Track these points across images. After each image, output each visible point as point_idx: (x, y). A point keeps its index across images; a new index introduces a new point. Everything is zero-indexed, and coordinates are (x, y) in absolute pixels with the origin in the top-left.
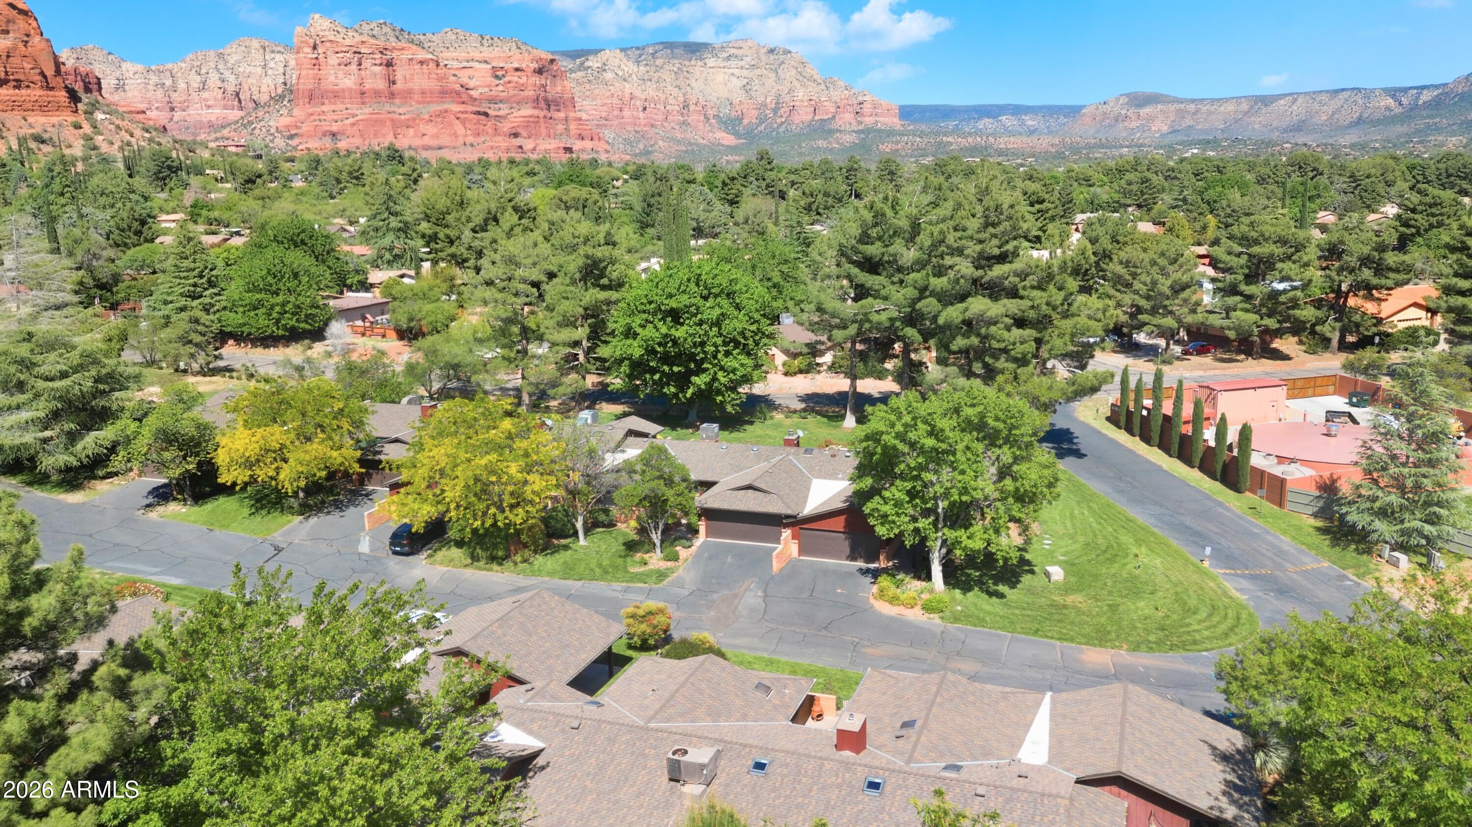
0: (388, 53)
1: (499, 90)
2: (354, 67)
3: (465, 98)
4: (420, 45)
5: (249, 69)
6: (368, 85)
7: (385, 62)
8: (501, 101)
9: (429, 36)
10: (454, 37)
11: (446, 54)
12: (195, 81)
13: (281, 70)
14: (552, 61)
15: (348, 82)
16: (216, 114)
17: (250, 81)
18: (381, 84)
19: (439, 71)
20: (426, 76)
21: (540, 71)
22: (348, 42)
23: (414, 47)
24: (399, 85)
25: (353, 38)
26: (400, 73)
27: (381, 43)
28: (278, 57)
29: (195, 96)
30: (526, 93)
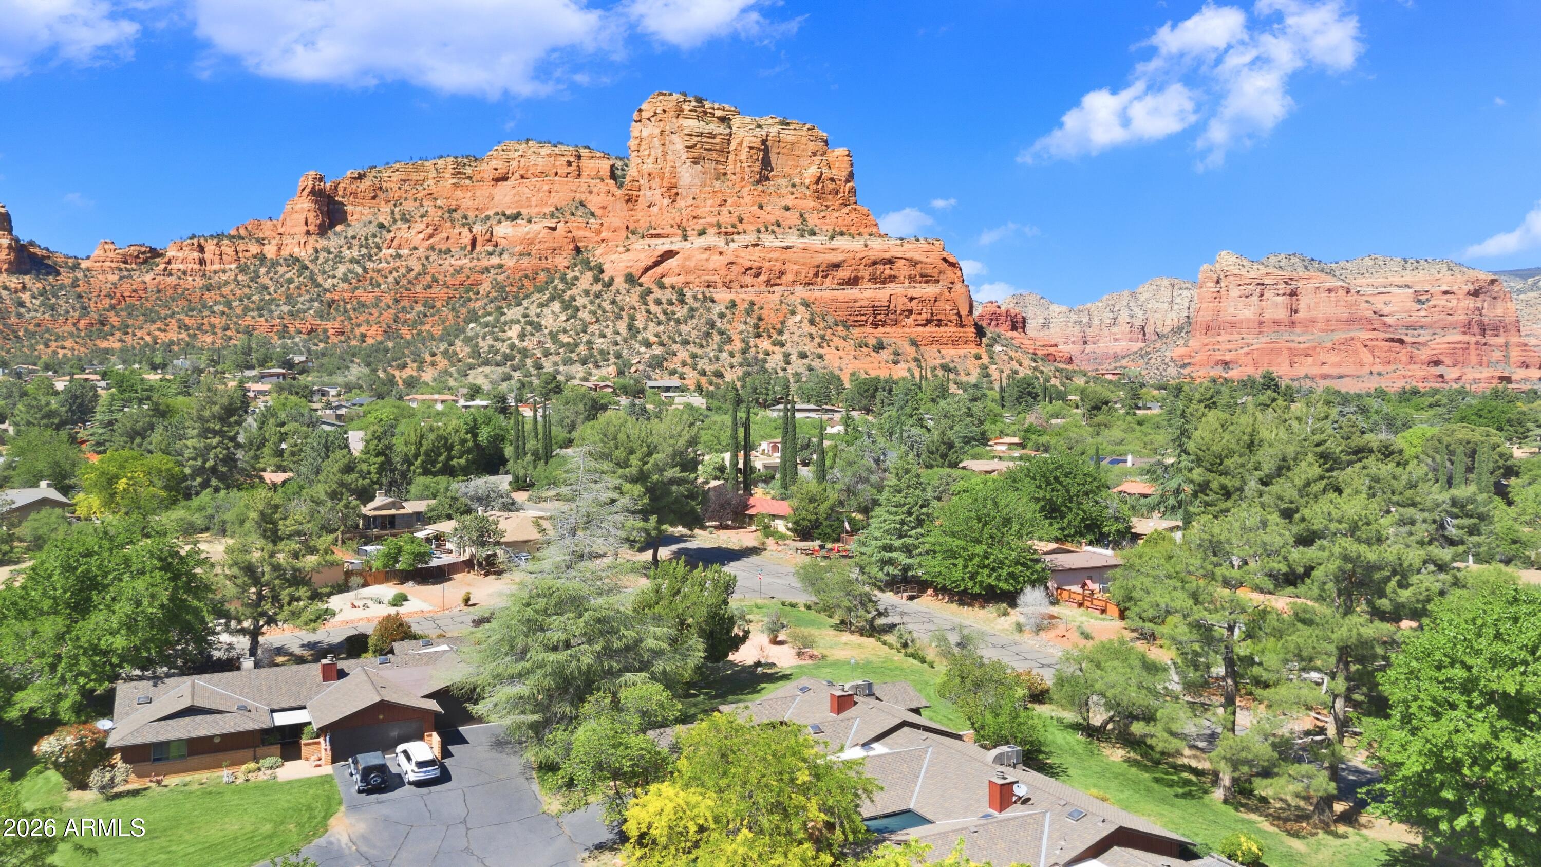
0: (1293, 282)
1: (1421, 315)
2: (1255, 298)
3: (1377, 324)
4: (1331, 273)
5: (1157, 305)
6: (1268, 315)
7: (1288, 292)
8: (1422, 327)
9: (1342, 264)
10: (1371, 263)
11: (1361, 281)
12: (1108, 317)
13: (1186, 305)
14: (1493, 282)
15: (1247, 313)
16: (1122, 346)
17: (1156, 316)
18: (1282, 314)
19: (1349, 298)
20: (1333, 304)
21: (1476, 293)
22: (1252, 274)
23: (1323, 275)
24: (1302, 314)
25: (1257, 271)
26: (1303, 303)
27: (1287, 274)
28: (1185, 293)
29: (1106, 331)
30: (1455, 317)
